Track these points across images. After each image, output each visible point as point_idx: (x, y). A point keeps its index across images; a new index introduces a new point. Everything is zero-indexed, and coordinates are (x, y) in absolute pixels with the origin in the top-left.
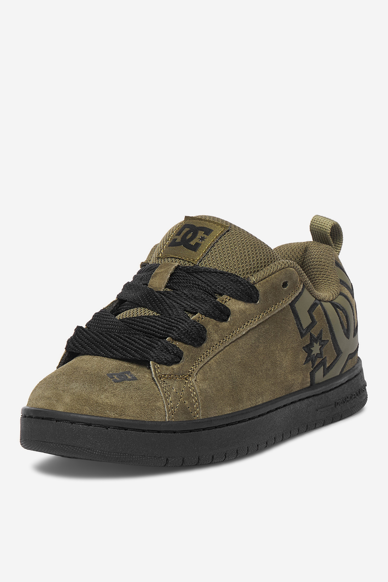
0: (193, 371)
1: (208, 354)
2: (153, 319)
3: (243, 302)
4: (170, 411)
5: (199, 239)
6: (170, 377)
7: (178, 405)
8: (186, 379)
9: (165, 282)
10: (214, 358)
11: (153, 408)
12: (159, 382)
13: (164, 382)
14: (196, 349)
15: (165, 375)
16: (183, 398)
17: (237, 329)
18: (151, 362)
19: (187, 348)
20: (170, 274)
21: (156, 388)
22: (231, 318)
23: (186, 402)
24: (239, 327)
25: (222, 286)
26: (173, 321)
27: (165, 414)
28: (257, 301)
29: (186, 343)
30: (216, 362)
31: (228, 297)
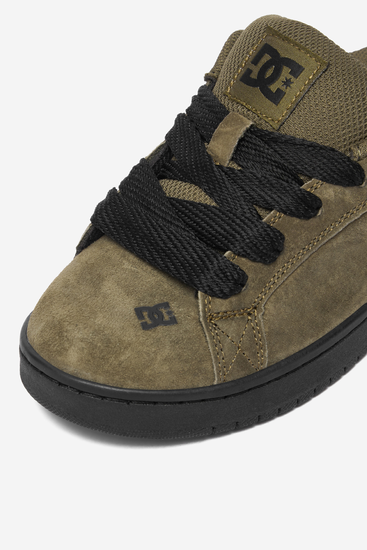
0: (261, 300)
1: (284, 270)
2: (212, 212)
3: (341, 187)
4: (221, 372)
5: (283, 82)
6: (226, 316)
7: (233, 361)
8: (249, 314)
9: (231, 152)
10: (293, 274)
11: (195, 372)
12: (208, 328)
13: (216, 325)
14: (267, 267)
15: (219, 313)
16: (241, 348)
17: (331, 225)
18: (199, 292)
19: (255, 267)
20: (238, 141)
21: (204, 338)
22: (322, 211)
23: (246, 353)
24: (334, 222)
25: (310, 166)
26: (238, 221)
27: (213, 377)
28: (363, 183)
29: (254, 260)
30: (296, 279)
31: (321, 181)
